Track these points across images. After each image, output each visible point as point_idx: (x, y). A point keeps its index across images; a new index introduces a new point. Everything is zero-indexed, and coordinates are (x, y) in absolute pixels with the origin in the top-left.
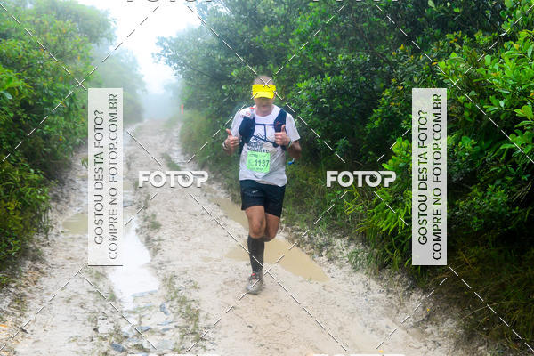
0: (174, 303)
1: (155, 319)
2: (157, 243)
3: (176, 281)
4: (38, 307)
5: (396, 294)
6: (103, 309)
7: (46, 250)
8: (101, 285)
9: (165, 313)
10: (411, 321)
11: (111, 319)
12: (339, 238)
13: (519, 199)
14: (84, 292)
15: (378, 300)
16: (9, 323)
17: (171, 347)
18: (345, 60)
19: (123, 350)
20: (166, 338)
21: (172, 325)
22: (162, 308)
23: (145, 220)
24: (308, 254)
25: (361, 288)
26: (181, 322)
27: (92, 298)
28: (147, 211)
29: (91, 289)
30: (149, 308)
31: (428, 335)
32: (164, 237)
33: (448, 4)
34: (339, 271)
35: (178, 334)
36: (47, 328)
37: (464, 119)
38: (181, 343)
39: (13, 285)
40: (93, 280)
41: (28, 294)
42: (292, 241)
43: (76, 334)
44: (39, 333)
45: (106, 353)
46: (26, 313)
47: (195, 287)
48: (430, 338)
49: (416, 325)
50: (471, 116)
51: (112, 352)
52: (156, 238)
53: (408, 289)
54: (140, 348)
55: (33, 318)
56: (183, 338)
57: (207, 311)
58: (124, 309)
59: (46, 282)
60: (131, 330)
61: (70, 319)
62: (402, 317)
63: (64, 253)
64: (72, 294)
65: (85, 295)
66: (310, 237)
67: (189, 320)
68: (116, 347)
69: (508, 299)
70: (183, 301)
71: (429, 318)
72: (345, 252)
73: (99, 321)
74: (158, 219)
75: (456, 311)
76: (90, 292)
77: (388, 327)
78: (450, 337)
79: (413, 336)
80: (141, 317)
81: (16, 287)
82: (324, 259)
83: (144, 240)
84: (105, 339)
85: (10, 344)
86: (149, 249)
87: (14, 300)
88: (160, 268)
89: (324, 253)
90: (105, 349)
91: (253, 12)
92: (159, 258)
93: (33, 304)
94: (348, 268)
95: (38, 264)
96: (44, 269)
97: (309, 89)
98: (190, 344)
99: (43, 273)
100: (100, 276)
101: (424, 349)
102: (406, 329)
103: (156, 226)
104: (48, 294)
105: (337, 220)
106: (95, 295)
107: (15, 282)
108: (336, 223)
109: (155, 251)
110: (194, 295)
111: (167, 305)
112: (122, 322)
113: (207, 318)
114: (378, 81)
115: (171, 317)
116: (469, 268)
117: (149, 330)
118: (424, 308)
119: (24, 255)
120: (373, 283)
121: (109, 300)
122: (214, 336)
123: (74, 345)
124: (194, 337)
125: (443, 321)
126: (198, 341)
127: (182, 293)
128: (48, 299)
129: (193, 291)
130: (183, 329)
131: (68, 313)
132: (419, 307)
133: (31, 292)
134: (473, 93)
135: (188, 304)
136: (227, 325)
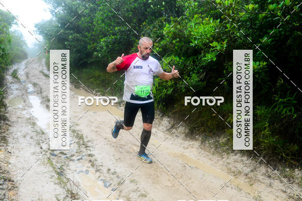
4: (13, 141)
5: (156, 119)
6: (41, 138)
7: (7, 115)
8: (36, 128)
10: (165, 129)
11: (46, 142)
13: (201, 79)
14: (30, 132)
16: (3, 150)
17: (75, 151)
19: (56, 156)
21: (73, 142)
23: (43, 98)
24: (115, 106)
26: (76, 140)
27: (34, 134)
28: (42, 94)
29: (33, 129)
33: (159, 6)
35: (76, 146)
36: (20, 150)
37: (176, 49)
40: (32, 126)
43: (34, 151)
44: (17, 152)
46: (8, 145)
47: (77, 125)
48: (174, 135)
49: (168, 130)
50: (178, 48)
51: (52, 157)
53: (161, 117)
54: (62, 153)
55: (12, 146)
56: (79, 147)
57: (86, 134)
59: (12, 129)
61: (29, 145)
62: (161, 128)
63: (15, 116)
64: (25, 133)
67: (80, 139)
68: (53, 155)
69: (203, 117)
70: (74, 131)
71: (172, 127)
73: (41, 144)
74: (49, 97)
76: (33, 131)
77: (156, 132)
78: (183, 133)
79: (167, 134)
83: (45, 107)
84: (47, 152)
85: (6, 160)
87: (2, 139)
90: (48, 156)
93: (10, 140)
95: (7, 122)
96: (10, 124)
97: (105, 41)
98: (84, 150)
99: (9, 125)
100: (34, 124)
101: (173, 139)
102: (164, 132)
104: (15, 134)
110: (77, 128)
113: (87, 137)
114: (132, 37)
115: (71, 138)
118: (170, 123)
121: (42, 134)
122: (92, 145)
123: (34, 156)
124: (84, 146)
125: (179, 128)
126: (86, 147)
128: (16, 136)
129: (77, 126)
130: (78, 143)
131: (27, 142)
132: (167, 123)
133: (7, 134)
134: (178, 39)
135: (77, 132)
136: (96, 139)
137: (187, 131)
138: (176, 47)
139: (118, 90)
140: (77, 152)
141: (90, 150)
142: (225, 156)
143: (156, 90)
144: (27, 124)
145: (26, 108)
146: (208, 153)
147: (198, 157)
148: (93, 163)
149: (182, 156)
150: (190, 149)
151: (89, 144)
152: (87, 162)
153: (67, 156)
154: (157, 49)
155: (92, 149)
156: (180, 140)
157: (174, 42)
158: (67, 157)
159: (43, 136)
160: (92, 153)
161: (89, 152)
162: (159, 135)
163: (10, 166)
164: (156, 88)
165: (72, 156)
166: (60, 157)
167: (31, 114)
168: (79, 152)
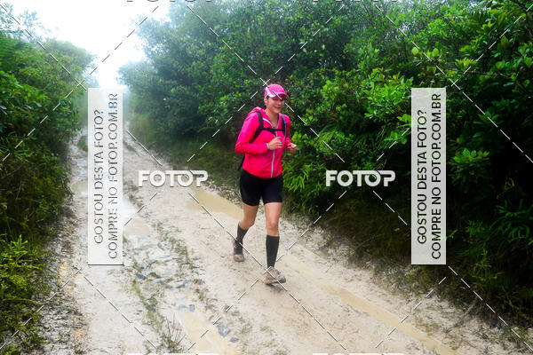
0: (167, 242)
1: (157, 254)
2: (139, 200)
3: (163, 226)
4: (80, 250)
5: (303, 229)
7: (71, 207)
9: (163, 250)
10: (316, 246)
11: (129, 256)
15: (293, 234)
16: (66, 264)
17: (175, 273)
19: (145, 278)
20: (168, 266)
21: (170, 258)
22: (159, 246)
23: (125, 184)
24: (237, 204)
26: (176, 256)
28: (124, 178)
30: (151, 246)
31: (329, 255)
32: (143, 196)
33: (315, 51)
35: (176, 264)
37: (340, 121)
38: (181, 270)
39: (60, 235)
42: (223, 196)
43: (111, 269)
45: (134, 282)
46: (74, 255)
47: (177, 231)
48: (331, 257)
49: (321, 249)
50: (344, 119)
51: (138, 280)
52: (137, 196)
53: (311, 227)
54: (154, 274)
55: (79, 259)
56: (181, 267)
57: (191, 247)
58: (135, 248)
59: (79, 231)
60: (144, 263)
62: (310, 244)
63: (82, 210)
67: (182, 253)
68: (140, 277)
69: (380, 233)
70: (173, 241)
71: (329, 244)
74: (134, 184)
75: (346, 240)
77: (302, 251)
78: (345, 256)
79: (320, 256)
80: (147, 253)
81: (62, 237)
83: (128, 198)
84: (130, 271)
85: (71, 280)
86: (134, 204)
87: (64, 246)
88: (147, 217)
90: (133, 278)
92: (144, 210)
93: (76, 248)
95: (71, 219)
96: (76, 222)
97: (227, 101)
98: (189, 272)
99: (75, 225)
101: (329, 264)
102: (314, 252)
103: (135, 189)
104: (84, 240)
107: (60, 233)
109: (140, 205)
110: (178, 236)
111: (163, 244)
112: (136, 257)
113: (193, 252)
115: (168, 251)
117: (156, 262)
118: (324, 239)
119: (61, 213)
122: (201, 265)
124: (188, 266)
125: (339, 246)
126: (192, 268)
127: (170, 235)
128: (84, 243)
129: (177, 233)
130: (179, 260)
132: (321, 238)
133: (72, 239)
134: (345, 105)
135: (177, 243)
136: (208, 257)
137: (352, 253)
138: (341, 118)
140: (177, 275)
141: (197, 273)
142: (413, 298)
143: (305, 184)
146: (385, 292)
147: (369, 296)
148: (202, 293)
149: (343, 292)
150: (355, 282)
151: (197, 263)
152: (192, 291)
153: (163, 279)
154: (311, 118)
155: (200, 272)
156: (339, 267)
157: (338, 108)
158: (161, 282)
159: (125, 246)
160: (200, 277)
161: (196, 277)
162: (306, 256)
163: (75, 289)
164: (306, 179)
165: (169, 280)
166: (151, 280)
168: (180, 275)
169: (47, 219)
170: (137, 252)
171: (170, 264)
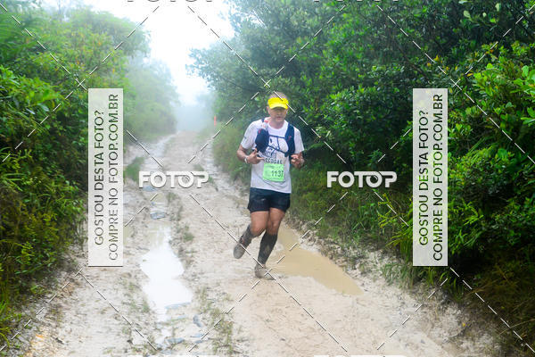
0: (208, 315)
1: (189, 332)
2: (190, 255)
3: (209, 293)
4: (74, 318)
5: (430, 308)
6: (137, 321)
7: (81, 261)
8: (135, 297)
9: (199, 325)
10: (446, 336)
11: (145, 331)
12: (373, 251)
14: (119, 303)
15: (412, 314)
16: (45, 334)
18: (379, 71)
21: (206, 338)
22: (195, 320)
23: (178, 232)
24: (342, 266)
25: (395, 301)
26: (214, 334)
27: (125, 309)
28: (180, 222)
29: (126, 299)
30: (183, 320)
31: (463, 351)
32: (197, 250)
33: (484, 14)
34: (373, 284)
35: (211, 347)
36: (82, 339)
39: (49, 296)
40: (127, 291)
41: (63, 305)
43: (112, 346)
44: (74, 344)
46: (62, 324)
47: (228, 299)
48: (466, 354)
49: (452, 340)
52: (189, 249)
53: (443, 304)
55: (69, 329)
56: (216, 350)
57: (240, 323)
58: (159, 321)
59: (81, 293)
60: (164, 342)
61: (105, 331)
62: (436, 332)
64: (107, 305)
65: (119, 307)
66: (343, 250)
67: (224, 332)
70: (216, 314)
71: (464, 333)
72: (379, 265)
73: (134, 333)
74: (191, 231)
75: (492, 327)
76: (124, 303)
77: (422, 342)
78: (487, 353)
79: (448, 350)
80: (174, 329)
81: (52, 298)
82: (358, 272)
83: (177, 252)
84: (138, 351)
86: (182, 260)
87: (50, 311)
88: (193, 280)
89: (357, 266)
91: (287, 24)
92: (192, 270)
93: (69, 315)
94: (382, 281)
95: (73, 275)
96: (79, 280)
97: (343, 100)
99: (77, 284)
100: (134, 287)
102: (441, 344)
103: (189, 238)
104: (83, 305)
105: (370, 232)
106: (129, 307)
107: (50, 293)
108: (369, 235)
109: (189, 263)
110: (227, 307)
111: (200, 317)
112: (155, 334)
113: (240, 331)
115: (204, 329)
116: (506, 283)
117: (182, 342)
118: (460, 323)
119: (59, 266)
120: (407, 297)
121: (142, 312)
122: (247, 349)
124: (227, 349)
125: (479, 337)
126: (231, 353)
127: (215, 306)
128: (83, 310)
129: (226, 303)
130: (216, 341)
131: (103, 324)
132: (454, 321)
133: (66, 303)
134: (509, 105)
135: (221, 316)
136: (261, 338)
138: (503, 126)
139: (359, 227)
144: (117, 287)
145: (132, 251)
151: (241, 347)
157: (498, 110)
159: (144, 317)
162: (426, 350)
167: (138, 266)
169: (37, 272)
170: (159, 327)
171: (202, 346)
